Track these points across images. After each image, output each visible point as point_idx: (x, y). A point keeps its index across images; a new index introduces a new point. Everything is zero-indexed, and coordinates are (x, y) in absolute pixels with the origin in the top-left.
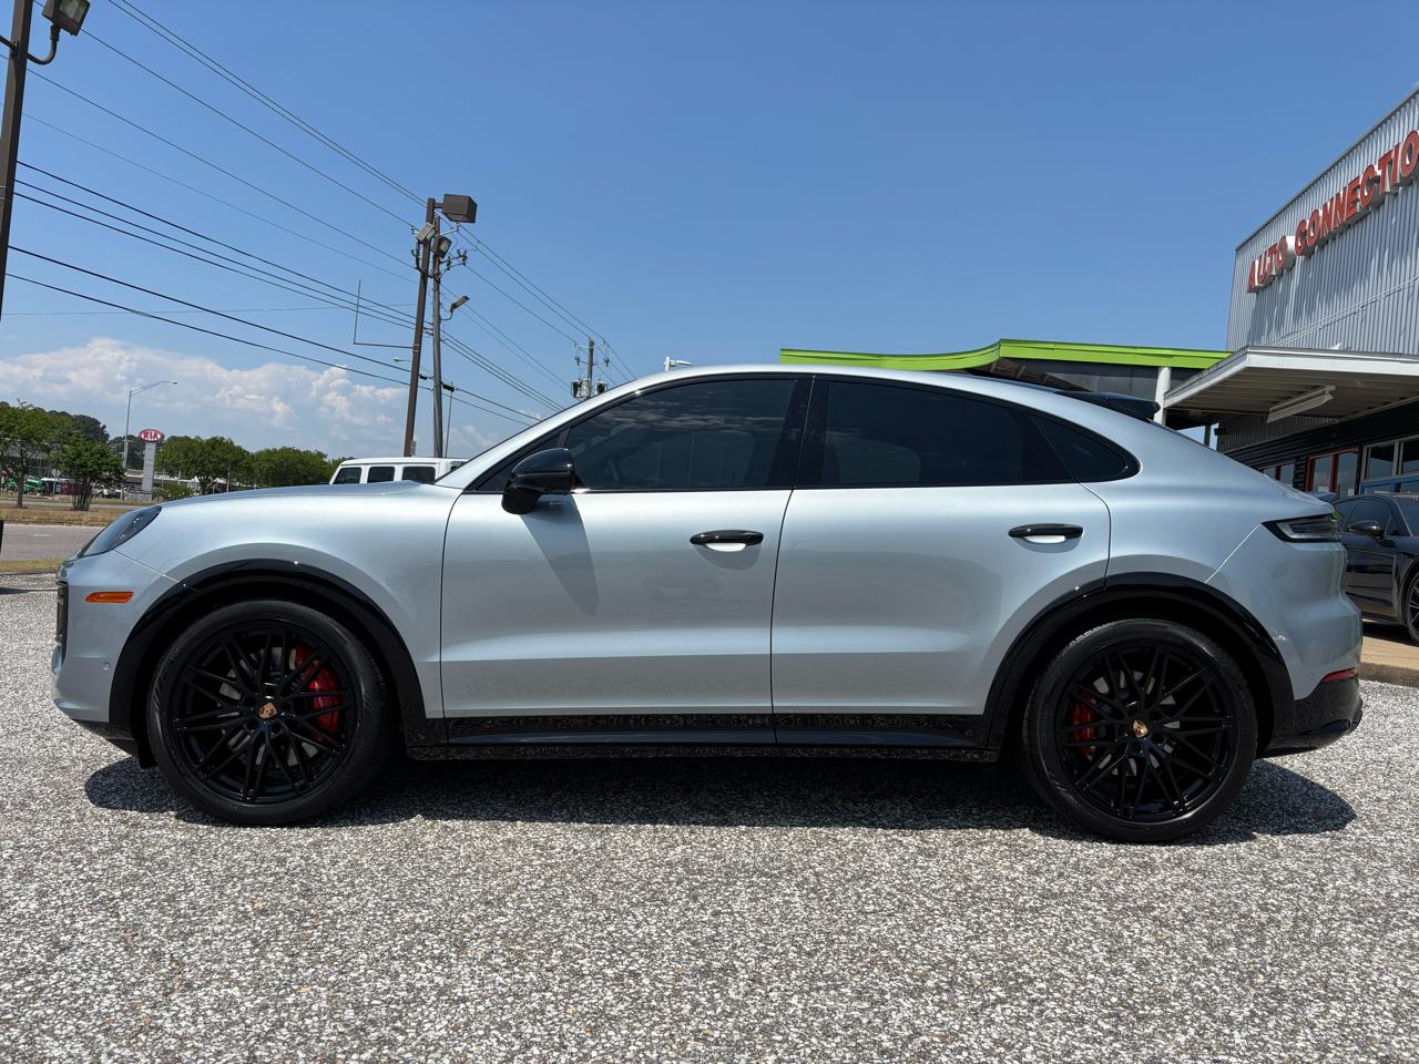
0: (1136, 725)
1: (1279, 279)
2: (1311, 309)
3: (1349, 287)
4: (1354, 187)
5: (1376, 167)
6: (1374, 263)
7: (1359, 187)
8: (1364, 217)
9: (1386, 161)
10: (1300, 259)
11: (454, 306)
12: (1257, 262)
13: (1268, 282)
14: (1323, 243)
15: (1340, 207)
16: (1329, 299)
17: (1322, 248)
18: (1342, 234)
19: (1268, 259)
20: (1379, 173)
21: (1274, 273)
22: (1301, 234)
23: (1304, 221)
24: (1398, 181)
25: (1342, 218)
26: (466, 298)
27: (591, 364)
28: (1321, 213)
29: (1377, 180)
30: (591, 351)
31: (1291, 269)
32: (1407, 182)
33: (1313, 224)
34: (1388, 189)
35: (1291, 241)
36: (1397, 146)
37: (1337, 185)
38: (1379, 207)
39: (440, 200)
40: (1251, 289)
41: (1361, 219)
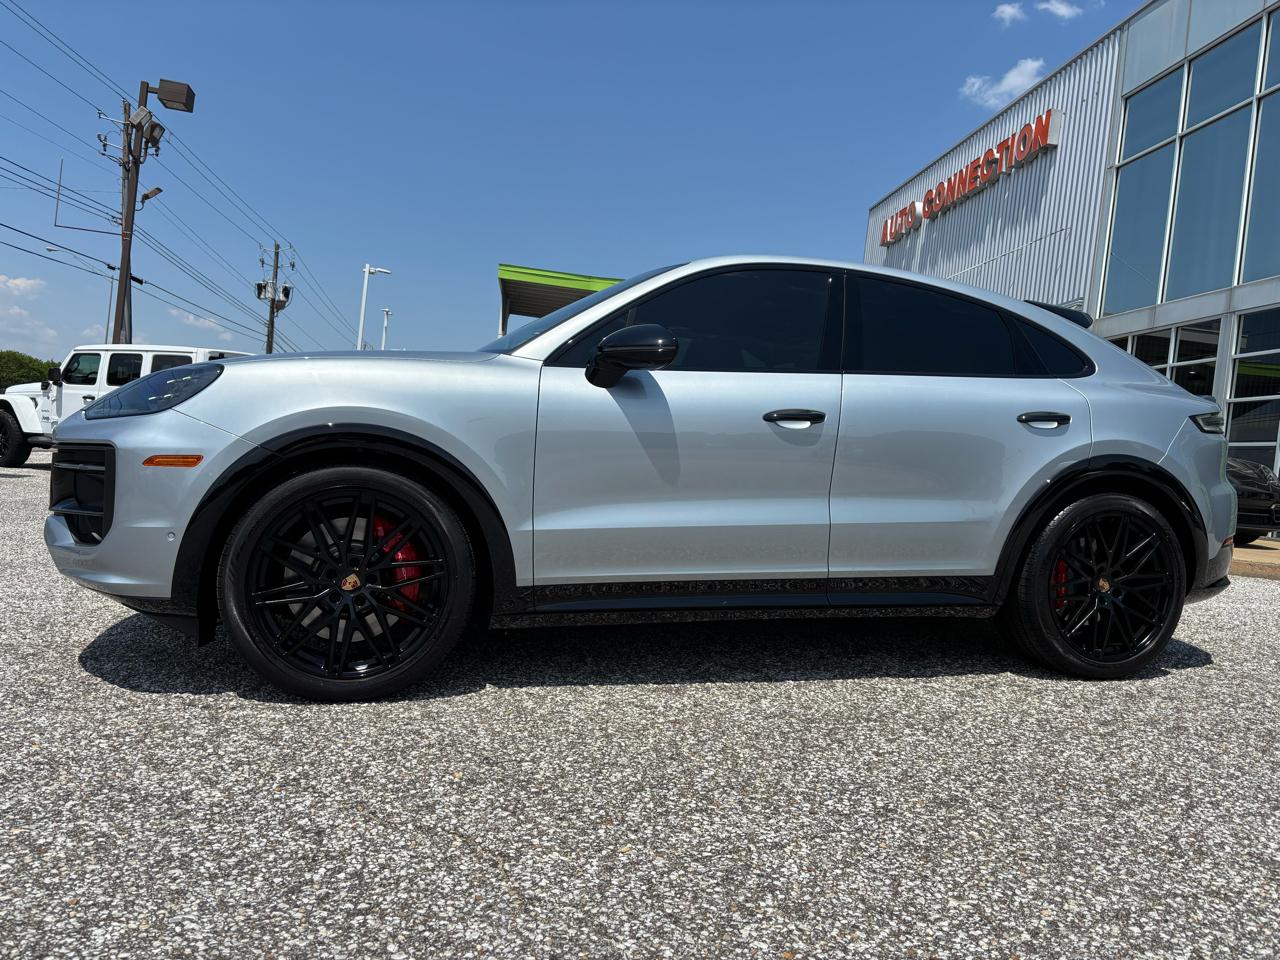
0: (1101, 582)
1: (907, 237)
2: (934, 263)
3: (967, 248)
4: (975, 165)
5: (995, 151)
6: (989, 229)
7: (979, 166)
8: (980, 191)
9: (1004, 146)
10: (925, 222)
11: (146, 197)
12: (889, 221)
13: (898, 238)
14: (945, 210)
15: (962, 181)
16: (950, 257)
17: (944, 214)
18: (961, 204)
19: (899, 219)
20: (997, 156)
21: (904, 231)
22: (928, 201)
23: (931, 191)
24: (1013, 163)
25: (964, 190)
26: (159, 190)
27: (277, 267)
28: (946, 185)
29: (995, 161)
30: (277, 254)
31: (917, 229)
32: (1020, 166)
33: (939, 193)
34: (1004, 170)
35: (919, 207)
36: (1014, 136)
37: (960, 164)
38: (994, 184)
39: (155, 84)
40: (884, 243)
41: (979, 193)
